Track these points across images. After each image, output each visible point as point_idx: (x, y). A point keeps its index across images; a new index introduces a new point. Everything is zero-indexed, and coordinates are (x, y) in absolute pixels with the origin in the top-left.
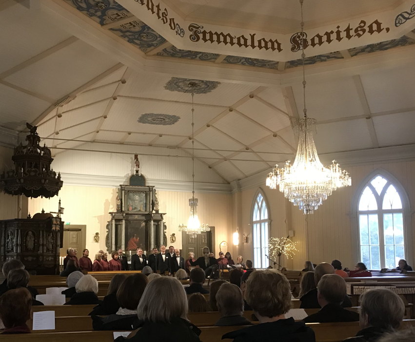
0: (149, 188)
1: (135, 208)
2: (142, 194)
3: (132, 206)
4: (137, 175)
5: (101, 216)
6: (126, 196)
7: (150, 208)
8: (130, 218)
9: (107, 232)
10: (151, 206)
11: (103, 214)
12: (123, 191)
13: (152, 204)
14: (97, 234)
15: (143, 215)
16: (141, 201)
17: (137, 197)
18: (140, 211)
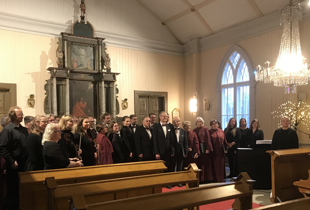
0: (98, 41)
1: (81, 65)
2: (89, 47)
3: (77, 62)
4: (82, 23)
5: (37, 73)
6: (69, 48)
7: (99, 65)
8: (75, 77)
9: (46, 94)
10: (101, 63)
11: (39, 70)
12: (65, 42)
13: (102, 62)
14: (32, 96)
15: (91, 74)
16: (88, 57)
17: (83, 51)
18: (87, 69)
